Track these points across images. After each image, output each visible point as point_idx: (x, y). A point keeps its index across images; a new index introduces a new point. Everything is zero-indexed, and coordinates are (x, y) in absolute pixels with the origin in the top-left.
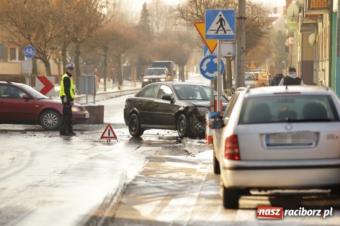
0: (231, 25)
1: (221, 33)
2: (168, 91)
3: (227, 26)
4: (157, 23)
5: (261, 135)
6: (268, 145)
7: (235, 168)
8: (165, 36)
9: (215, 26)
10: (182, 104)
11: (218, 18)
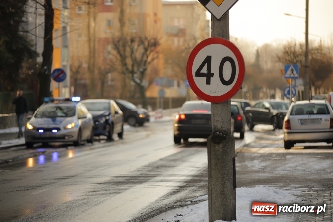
0: (297, 71)
1: (292, 76)
2: (267, 105)
3: (295, 72)
4: (266, 62)
5: (299, 120)
6: (301, 123)
7: (288, 133)
9: (289, 72)
11: (290, 69)
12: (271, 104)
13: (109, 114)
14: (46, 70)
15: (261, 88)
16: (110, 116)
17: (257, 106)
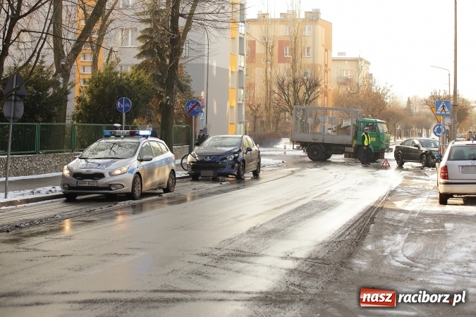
0: (449, 109)
1: (443, 113)
2: (417, 142)
3: (446, 110)
4: (415, 108)
5: (459, 166)
6: (462, 171)
7: (446, 184)
8: (419, 114)
9: (440, 109)
10: (424, 149)
11: (442, 105)
12: (420, 141)
13: (240, 150)
14: (168, 100)
15: (412, 127)
16: (241, 154)
17: (407, 143)
